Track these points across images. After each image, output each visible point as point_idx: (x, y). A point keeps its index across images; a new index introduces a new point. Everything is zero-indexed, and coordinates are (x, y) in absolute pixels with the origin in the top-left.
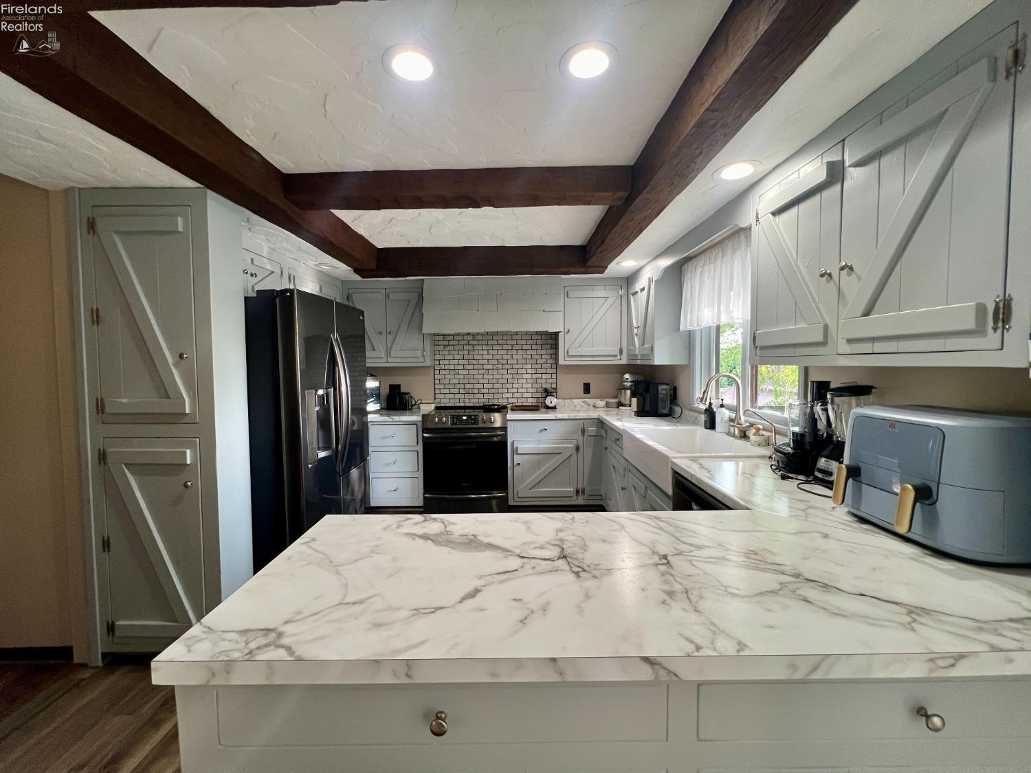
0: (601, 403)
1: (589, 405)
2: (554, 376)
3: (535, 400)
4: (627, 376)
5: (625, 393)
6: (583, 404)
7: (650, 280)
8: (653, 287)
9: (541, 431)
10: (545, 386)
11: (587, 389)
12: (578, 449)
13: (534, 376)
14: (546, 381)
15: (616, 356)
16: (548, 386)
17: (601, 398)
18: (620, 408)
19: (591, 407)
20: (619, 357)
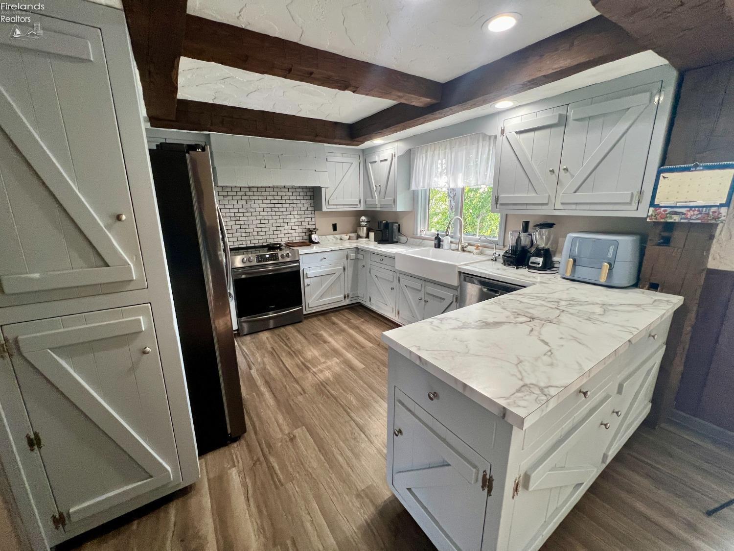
0: (346, 237)
1: (337, 239)
2: (313, 219)
3: (301, 238)
4: (363, 218)
5: (363, 229)
6: (334, 239)
7: (394, 156)
8: (395, 160)
9: (321, 260)
10: (308, 227)
11: (335, 227)
12: (344, 269)
13: (300, 220)
14: (309, 224)
15: (357, 205)
16: (310, 227)
17: (346, 233)
18: (359, 239)
19: (339, 240)
20: (359, 205)
